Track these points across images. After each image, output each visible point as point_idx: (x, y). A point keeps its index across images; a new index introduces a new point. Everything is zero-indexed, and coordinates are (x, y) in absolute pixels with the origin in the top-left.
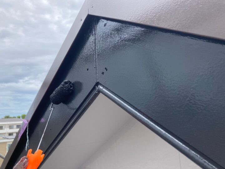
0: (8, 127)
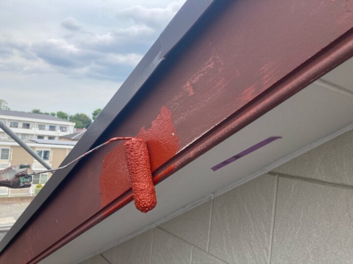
0: (38, 126)
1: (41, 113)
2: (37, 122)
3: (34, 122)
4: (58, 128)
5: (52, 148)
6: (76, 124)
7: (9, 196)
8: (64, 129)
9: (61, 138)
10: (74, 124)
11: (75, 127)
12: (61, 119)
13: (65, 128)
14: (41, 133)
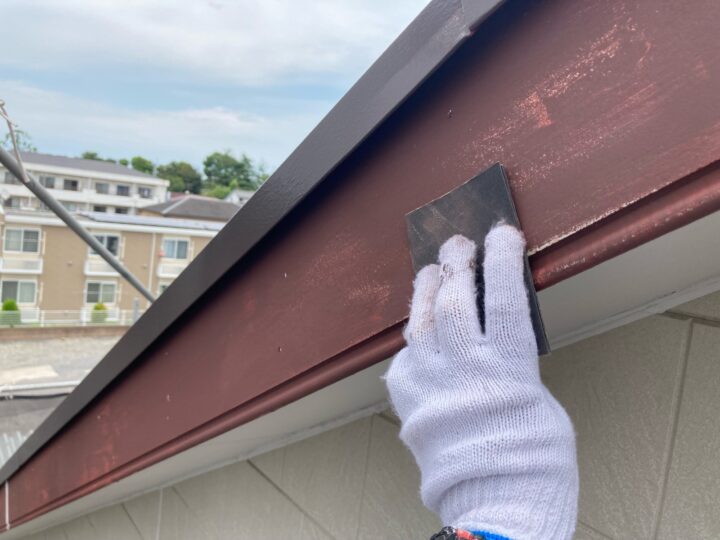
1: (100, 160)
2: (93, 179)
3: (87, 178)
4: (133, 190)
5: (124, 232)
6: (172, 184)
7: (42, 325)
8: (146, 193)
9: (140, 211)
10: (167, 183)
11: (169, 189)
12: (140, 173)
13: (149, 191)
14: (101, 199)
